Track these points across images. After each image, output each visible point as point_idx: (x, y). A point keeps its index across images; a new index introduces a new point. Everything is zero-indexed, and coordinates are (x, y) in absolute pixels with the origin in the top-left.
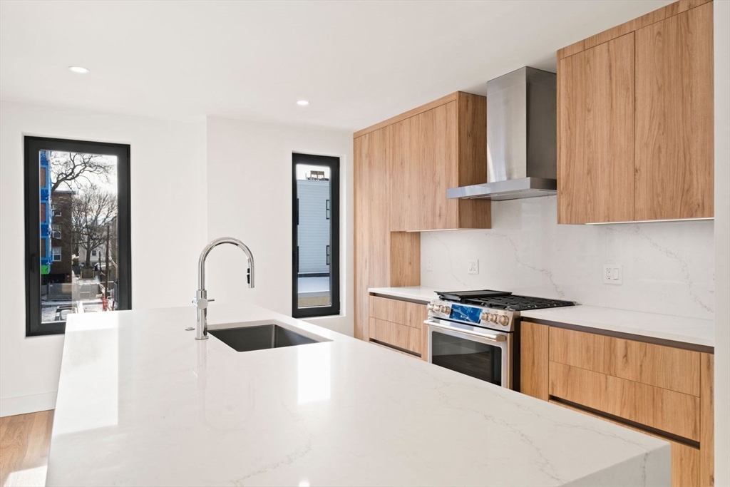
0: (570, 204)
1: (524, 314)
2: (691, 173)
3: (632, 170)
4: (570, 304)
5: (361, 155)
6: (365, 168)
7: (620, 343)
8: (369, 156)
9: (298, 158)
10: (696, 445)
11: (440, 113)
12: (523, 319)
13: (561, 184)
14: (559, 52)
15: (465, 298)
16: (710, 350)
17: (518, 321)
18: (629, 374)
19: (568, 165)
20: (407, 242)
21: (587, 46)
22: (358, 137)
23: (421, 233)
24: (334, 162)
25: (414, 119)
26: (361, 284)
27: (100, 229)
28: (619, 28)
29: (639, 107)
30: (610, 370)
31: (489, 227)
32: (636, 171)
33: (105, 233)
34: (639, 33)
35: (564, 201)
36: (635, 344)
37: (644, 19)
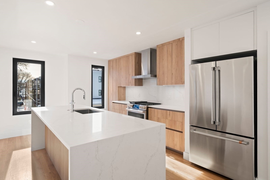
0: (159, 81)
1: (149, 106)
2: (182, 75)
3: (171, 74)
4: (160, 104)
5: (110, 66)
6: (111, 70)
7: (168, 111)
8: (112, 66)
9: (93, 66)
10: (182, 132)
11: (130, 57)
12: (149, 107)
13: (157, 76)
14: (157, 45)
15: (136, 103)
16: (184, 112)
17: (148, 108)
18: (170, 118)
19: (159, 72)
20: (122, 89)
21: (163, 45)
22: (109, 61)
23: (126, 87)
24: (103, 68)
25: (124, 58)
26: (110, 100)
27: (23, 84)
28: (169, 42)
29: (173, 60)
30: (166, 118)
31: (142, 86)
32: (172, 74)
33: (25, 85)
34: (173, 44)
35: (158, 80)
36: (171, 112)
37: (174, 41)
